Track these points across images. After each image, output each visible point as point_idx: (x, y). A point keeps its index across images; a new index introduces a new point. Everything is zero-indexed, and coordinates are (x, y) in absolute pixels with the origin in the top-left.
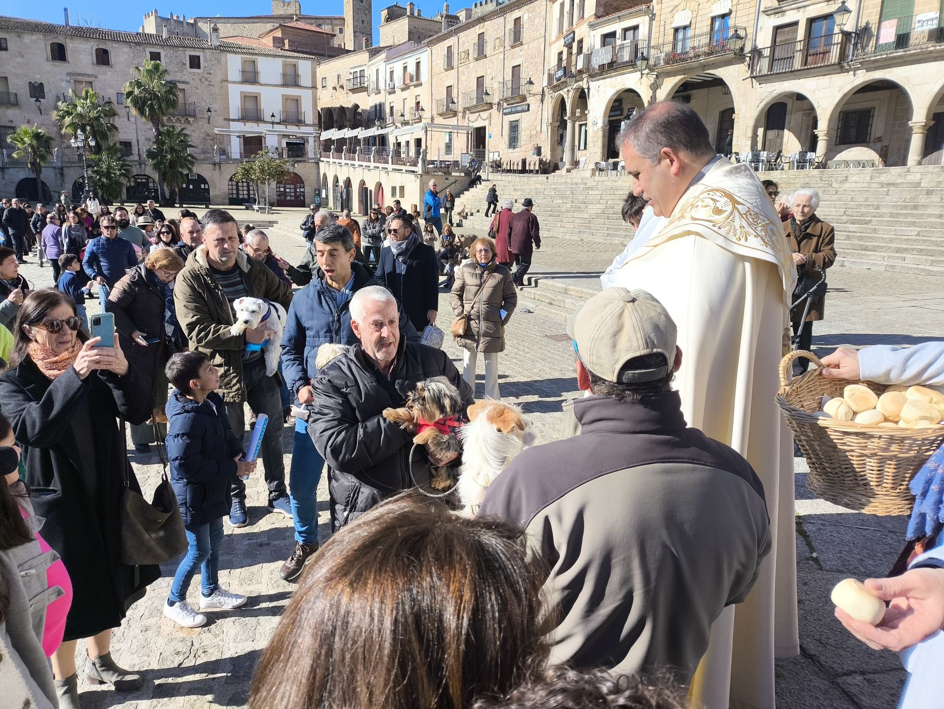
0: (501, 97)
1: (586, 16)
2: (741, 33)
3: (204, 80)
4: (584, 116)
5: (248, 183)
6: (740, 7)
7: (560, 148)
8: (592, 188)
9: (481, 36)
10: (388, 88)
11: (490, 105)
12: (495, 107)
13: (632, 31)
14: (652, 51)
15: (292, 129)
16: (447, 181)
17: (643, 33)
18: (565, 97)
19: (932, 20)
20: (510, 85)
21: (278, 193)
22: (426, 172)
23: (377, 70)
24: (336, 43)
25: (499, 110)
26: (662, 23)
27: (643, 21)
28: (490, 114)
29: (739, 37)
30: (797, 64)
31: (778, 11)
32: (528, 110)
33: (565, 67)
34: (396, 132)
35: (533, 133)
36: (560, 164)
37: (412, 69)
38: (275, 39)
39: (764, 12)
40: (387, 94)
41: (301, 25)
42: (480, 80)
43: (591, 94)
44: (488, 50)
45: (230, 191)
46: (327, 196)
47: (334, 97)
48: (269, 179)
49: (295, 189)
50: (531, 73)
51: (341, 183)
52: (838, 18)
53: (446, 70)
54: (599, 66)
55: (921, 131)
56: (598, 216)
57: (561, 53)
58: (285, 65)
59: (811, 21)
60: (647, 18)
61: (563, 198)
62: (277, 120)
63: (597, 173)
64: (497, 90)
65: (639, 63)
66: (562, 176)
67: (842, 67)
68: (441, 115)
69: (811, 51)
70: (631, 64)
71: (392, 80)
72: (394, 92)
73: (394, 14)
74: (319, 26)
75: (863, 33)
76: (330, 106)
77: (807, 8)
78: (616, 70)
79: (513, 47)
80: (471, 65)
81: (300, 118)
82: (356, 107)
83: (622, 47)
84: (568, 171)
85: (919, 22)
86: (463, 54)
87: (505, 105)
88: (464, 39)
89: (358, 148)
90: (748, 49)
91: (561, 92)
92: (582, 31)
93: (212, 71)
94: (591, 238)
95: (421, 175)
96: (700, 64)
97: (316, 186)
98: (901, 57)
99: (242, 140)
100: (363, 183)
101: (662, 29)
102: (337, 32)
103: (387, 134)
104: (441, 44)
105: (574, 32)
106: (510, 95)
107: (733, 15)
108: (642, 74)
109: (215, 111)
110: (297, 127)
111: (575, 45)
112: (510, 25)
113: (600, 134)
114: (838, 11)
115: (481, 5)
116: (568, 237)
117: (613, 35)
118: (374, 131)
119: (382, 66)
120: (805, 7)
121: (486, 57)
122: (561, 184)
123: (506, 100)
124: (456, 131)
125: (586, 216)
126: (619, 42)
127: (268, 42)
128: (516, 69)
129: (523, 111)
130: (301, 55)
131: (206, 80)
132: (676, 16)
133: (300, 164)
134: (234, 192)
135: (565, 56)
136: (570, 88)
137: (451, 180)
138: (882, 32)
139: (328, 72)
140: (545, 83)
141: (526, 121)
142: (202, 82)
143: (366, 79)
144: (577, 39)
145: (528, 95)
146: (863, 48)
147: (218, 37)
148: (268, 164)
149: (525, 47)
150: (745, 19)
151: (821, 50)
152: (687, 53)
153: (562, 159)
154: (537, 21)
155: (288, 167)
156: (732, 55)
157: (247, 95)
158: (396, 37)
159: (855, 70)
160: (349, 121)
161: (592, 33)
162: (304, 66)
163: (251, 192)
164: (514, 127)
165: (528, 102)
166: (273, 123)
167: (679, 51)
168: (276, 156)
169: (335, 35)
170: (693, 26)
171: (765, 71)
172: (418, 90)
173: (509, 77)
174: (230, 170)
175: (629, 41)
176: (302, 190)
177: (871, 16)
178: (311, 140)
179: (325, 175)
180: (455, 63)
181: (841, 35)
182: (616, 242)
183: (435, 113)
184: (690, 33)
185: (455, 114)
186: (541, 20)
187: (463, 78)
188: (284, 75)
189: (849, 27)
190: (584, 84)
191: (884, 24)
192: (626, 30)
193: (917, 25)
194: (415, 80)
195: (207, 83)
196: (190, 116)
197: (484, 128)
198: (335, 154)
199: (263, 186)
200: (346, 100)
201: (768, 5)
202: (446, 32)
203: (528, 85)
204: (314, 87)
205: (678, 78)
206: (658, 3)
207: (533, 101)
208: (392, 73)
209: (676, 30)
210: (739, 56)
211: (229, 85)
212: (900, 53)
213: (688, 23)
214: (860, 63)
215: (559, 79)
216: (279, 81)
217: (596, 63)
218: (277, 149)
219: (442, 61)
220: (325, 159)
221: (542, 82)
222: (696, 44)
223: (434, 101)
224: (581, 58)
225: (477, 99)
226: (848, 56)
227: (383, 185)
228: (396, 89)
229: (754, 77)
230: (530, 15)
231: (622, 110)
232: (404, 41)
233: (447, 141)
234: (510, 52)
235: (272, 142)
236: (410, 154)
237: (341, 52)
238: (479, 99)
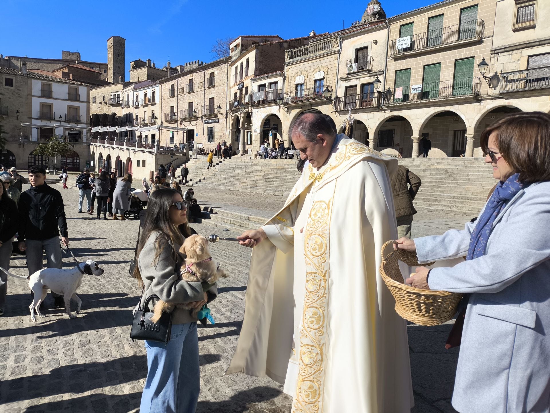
0: (203, 114)
1: (249, 75)
2: (330, 89)
3: (15, 94)
4: (250, 127)
5: (42, 156)
6: (328, 76)
7: (237, 143)
8: (256, 165)
9: (191, 80)
10: (134, 105)
11: (197, 118)
12: (200, 119)
13: (274, 85)
14: (285, 96)
15: (73, 125)
16: (172, 158)
17: (280, 85)
18: (239, 116)
19: (419, 88)
20: (208, 108)
21: (62, 163)
22: (159, 152)
23: (128, 95)
24: (102, 78)
25: (202, 121)
26: (290, 81)
27: (280, 80)
28: (197, 123)
29: (328, 91)
30: (358, 106)
31: (347, 79)
32: (219, 122)
33: (239, 101)
34: (141, 130)
35: (222, 134)
36: (237, 151)
37: (149, 95)
38: (63, 73)
39: (340, 79)
40: (134, 108)
41: (80, 66)
42: (191, 104)
43: (253, 116)
44: (195, 88)
45: (30, 161)
46: (94, 165)
47: (100, 108)
48: (57, 154)
49: (73, 160)
50: (220, 102)
51: (104, 157)
52: (375, 85)
53: (171, 97)
54: (257, 101)
55: (417, 141)
56: (260, 179)
57: (236, 93)
58: (70, 89)
59: (363, 85)
60: (282, 78)
61: (240, 169)
62: (63, 119)
63: (258, 157)
64: (201, 111)
65: (278, 101)
66: (238, 158)
67: (379, 109)
68: (167, 122)
69: (364, 100)
70: (274, 102)
71: (137, 100)
72: (139, 108)
73: (138, 65)
74: (92, 68)
75: (387, 94)
76: (97, 113)
77: (360, 79)
78: (266, 104)
79: (209, 88)
80: (185, 96)
81: (78, 119)
82: (114, 114)
83: (269, 92)
84: (242, 155)
85: (412, 89)
86: (181, 90)
87: (205, 119)
88: (181, 81)
89: (116, 138)
90: (333, 97)
91: (237, 114)
92: (247, 82)
93: (20, 89)
94: (257, 191)
95: (156, 154)
96: (310, 103)
97: (87, 159)
98: (405, 105)
99: (39, 130)
100: (118, 158)
101: (290, 84)
102: (103, 72)
103: (134, 131)
104: (167, 83)
105: (243, 83)
106: (208, 113)
107: (325, 80)
108: (280, 107)
109: (22, 112)
110: (76, 124)
111: (244, 90)
112: (208, 76)
113: (259, 136)
114: (375, 81)
115: (190, 64)
116: (244, 191)
117: (264, 85)
118: (126, 129)
119: (131, 93)
120: (360, 78)
121: (194, 92)
122: (239, 162)
123: (206, 116)
124: (176, 131)
125: (254, 179)
126: (267, 90)
127: (59, 75)
128: (211, 100)
129: (216, 122)
130: (81, 83)
131: (17, 93)
132: (297, 78)
133: (77, 146)
134: (32, 161)
135: (238, 95)
136: (242, 112)
137: (175, 157)
138: (396, 93)
139: (97, 94)
140: (228, 109)
141: (217, 128)
142: (14, 95)
143: (121, 99)
144: (245, 86)
145: (218, 114)
146: (388, 100)
147: (26, 69)
148: (57, 145)
149: (216, 88)
150: (331, 82)
151: (369, 100)
152: (303, 97)
153: (238, 149)
154: (222, 75)
155: (69, 147)
156: (325, 100)
157: (44, 104)
158: (140, 77)
159: (385, 110)
160: (110, 122)
161: (253, 84)
162: (82, 90)
163: (44, 162)
164: (211, 131)
165: (218, 118)
166: (60, 121)
167: (299, 96)
168: (62, 140)
169: (102, 74)
170: (305, 84)
171: (342, 109)
172: (153, 108)
173: (207, 103)
174: (29, 148)
175: (273, 89)
176: (78, 161)
177: (390, 85)
178: (85, 132)
179: (93, 152)
180: (176, 94)
181: (377, 93)
182: (271, 193)
183: (163, 120)
184: (304, 87)
185: (176, 122)
186: (225, 75)
187: (180, 102)
188: (69, 94)
189: (381, 90)
190: (249, 110)
191: (397, 89)
192: (271, 84)
193: (412, 90)
194: (152, 101)
195: (17, 95)
196: (4, 114)
197: (193, 130)
198: (101, 140)
199: (52, 158)
200: (109, 110)
201: (342, 76)
202: (170, 77)
203: (218, 109)
204: (88, 102)
205: (299, 110)
206: (287, 71)
207: (221, 118)
208: (137, 97)
209: (297, 85)
210: (329, 101)
211: (33, 98)
212: (405, 103)
213: (303, 82)
214: (387, 107)
215: (235, 107)
216: (66, 97)
217: (256, 99)
218: (62, 136)
219: (168, 93)
220: (94, 144)
221: (225, 108)
222: (307, 93)
223: (163, 114)
224: (247, 97)
225: (189, 114)
226: (381, 103)
227: (132, 159)
228: (140, 106)
229: (337, 111)
230: (219, 72)
231: (270, 125)
232: (144, 80)
233: (171, 136)
234: (208, 91)
235: (59, 132)
236: (148, 143)
237: (105, 83)
238: (190, 114)
